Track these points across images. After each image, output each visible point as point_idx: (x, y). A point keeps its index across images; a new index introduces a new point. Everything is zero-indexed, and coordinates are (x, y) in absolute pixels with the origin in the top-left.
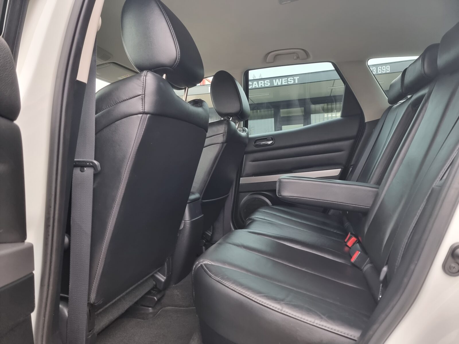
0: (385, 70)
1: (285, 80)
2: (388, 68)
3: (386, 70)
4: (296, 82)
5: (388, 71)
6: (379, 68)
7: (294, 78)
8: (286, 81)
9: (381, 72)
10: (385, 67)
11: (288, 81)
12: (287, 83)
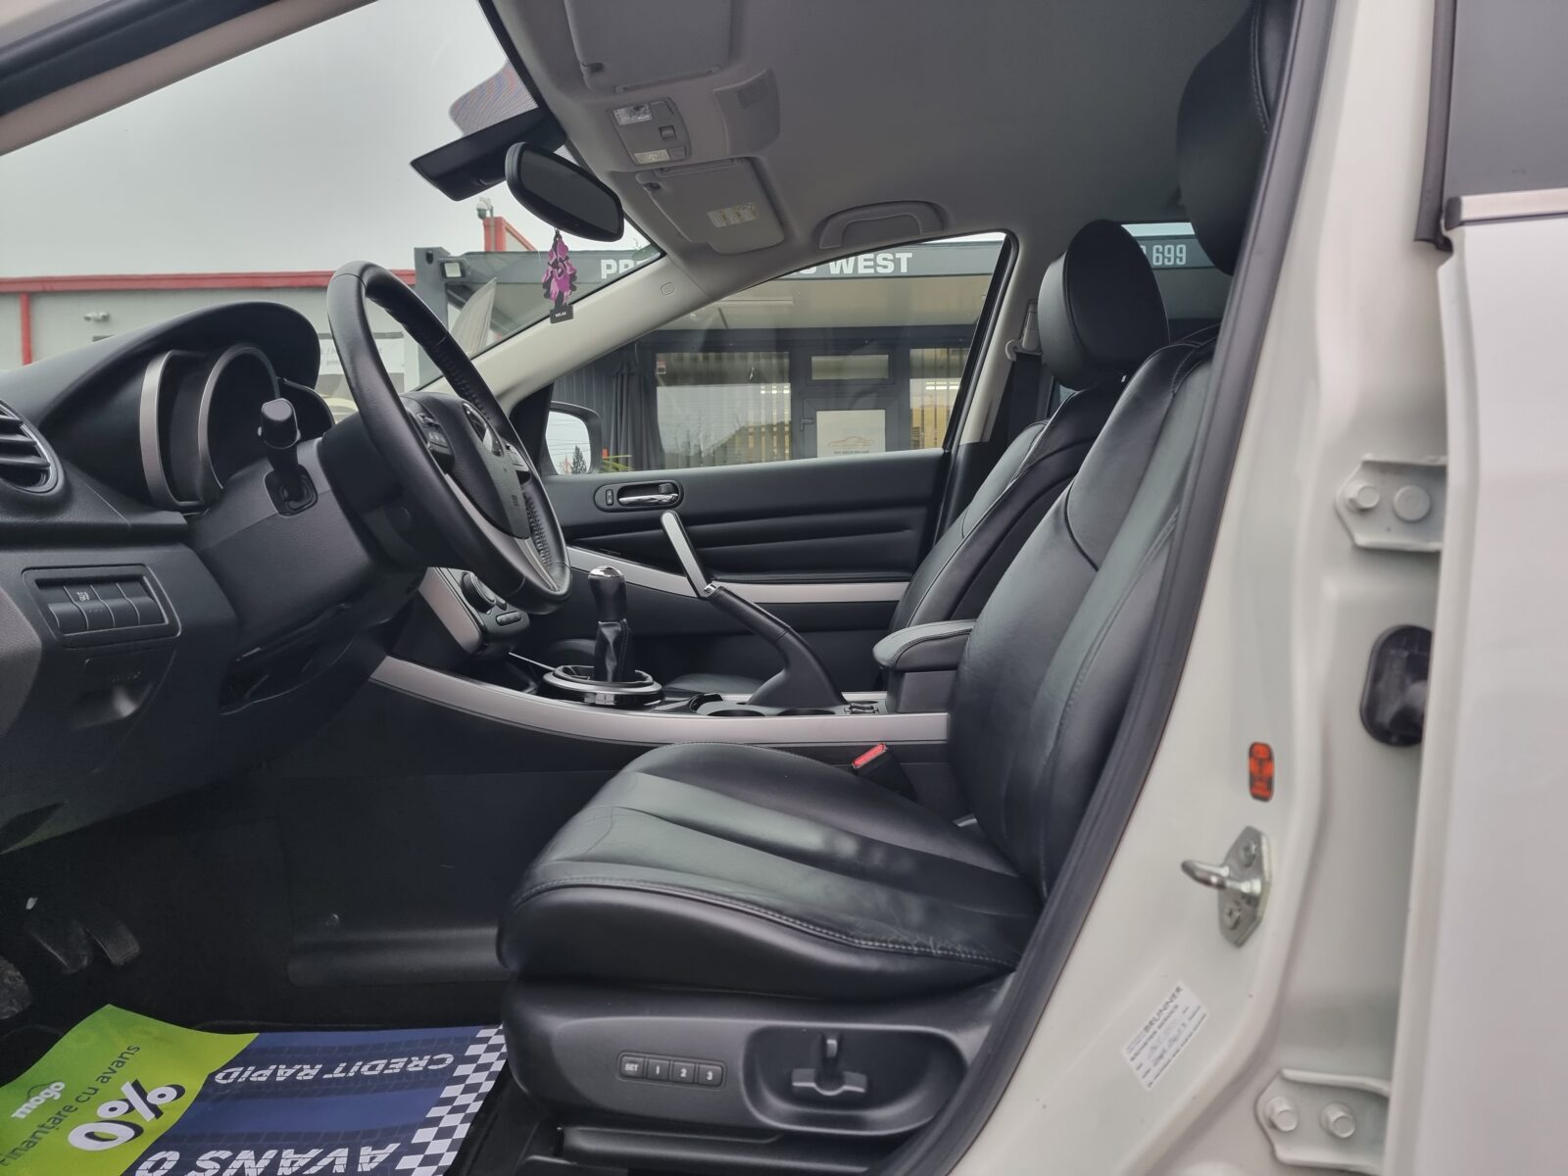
0: (1172, 256)
1: (865, 260)
2: (1181, 252)
3: (1176, 257)
4: (904, 270)
5: (1181, 260)
6: (1155, 247)
7: (898, 255)
8: (872, 263)
9: (1160, 263)
10: (1172, 247)
11: (876, 265)
12: (872, 271)
